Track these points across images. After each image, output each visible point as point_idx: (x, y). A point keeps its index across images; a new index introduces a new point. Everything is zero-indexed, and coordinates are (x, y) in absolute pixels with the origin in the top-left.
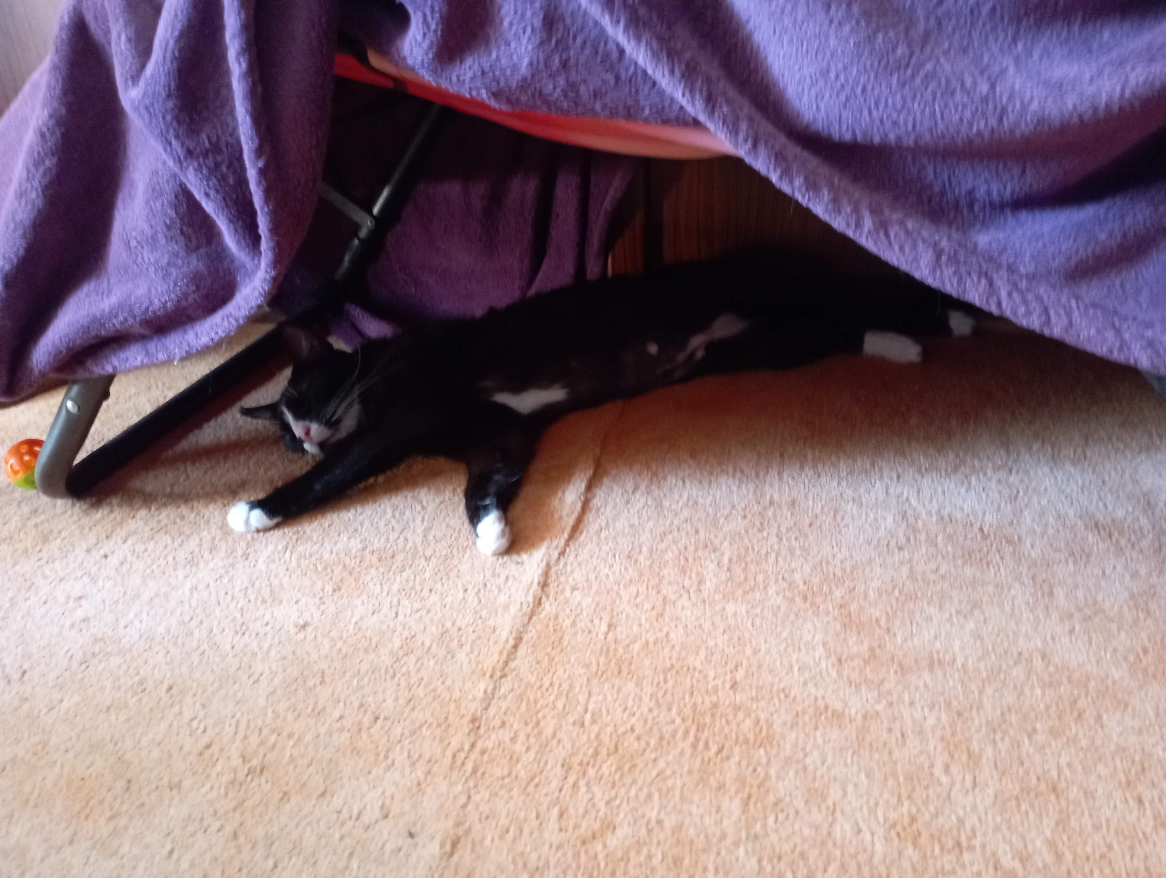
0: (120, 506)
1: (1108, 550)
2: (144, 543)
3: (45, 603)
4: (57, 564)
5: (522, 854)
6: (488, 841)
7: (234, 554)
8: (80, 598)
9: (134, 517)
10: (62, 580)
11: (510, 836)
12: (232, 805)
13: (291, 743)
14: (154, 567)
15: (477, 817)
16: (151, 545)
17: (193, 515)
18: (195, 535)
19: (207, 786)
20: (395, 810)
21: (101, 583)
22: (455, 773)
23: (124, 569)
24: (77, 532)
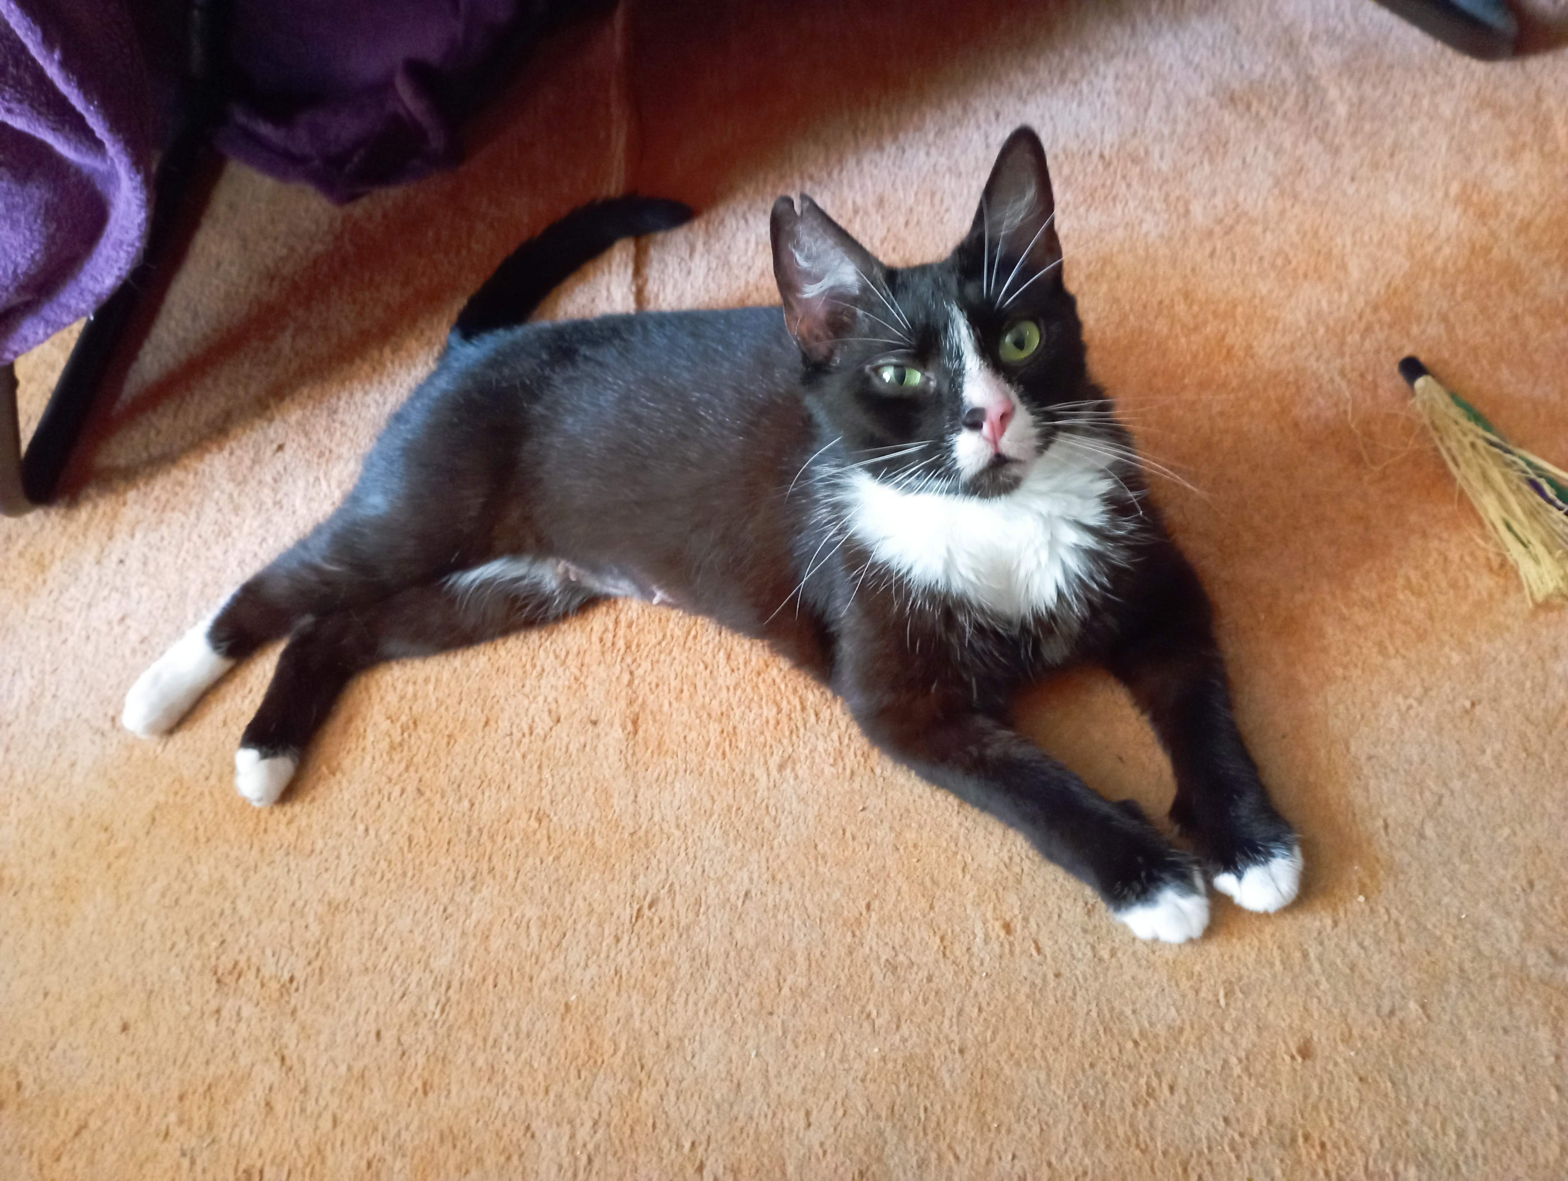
0: (100, 495)
1: (1247, 128)
2: (155, 530)
3: (88, 638)
4: (72, 590)
5: (703, 706)
6: (666, 707)
7: (264, 507)
8: (123, 619)
9: (125, 504)
10: (89, 606)
11: (686, 694)
12: (403, 765)
13: (431, 687)
14: (183, 554)
15: (647, 688)
16: (164, 530)
17: (191, 476)
18: (207, 503)
19: (368, 759)
20: (564, 712)
21: (135, 594)
22: (608, 656)
23: (151, 568)
24: (72, 545)
